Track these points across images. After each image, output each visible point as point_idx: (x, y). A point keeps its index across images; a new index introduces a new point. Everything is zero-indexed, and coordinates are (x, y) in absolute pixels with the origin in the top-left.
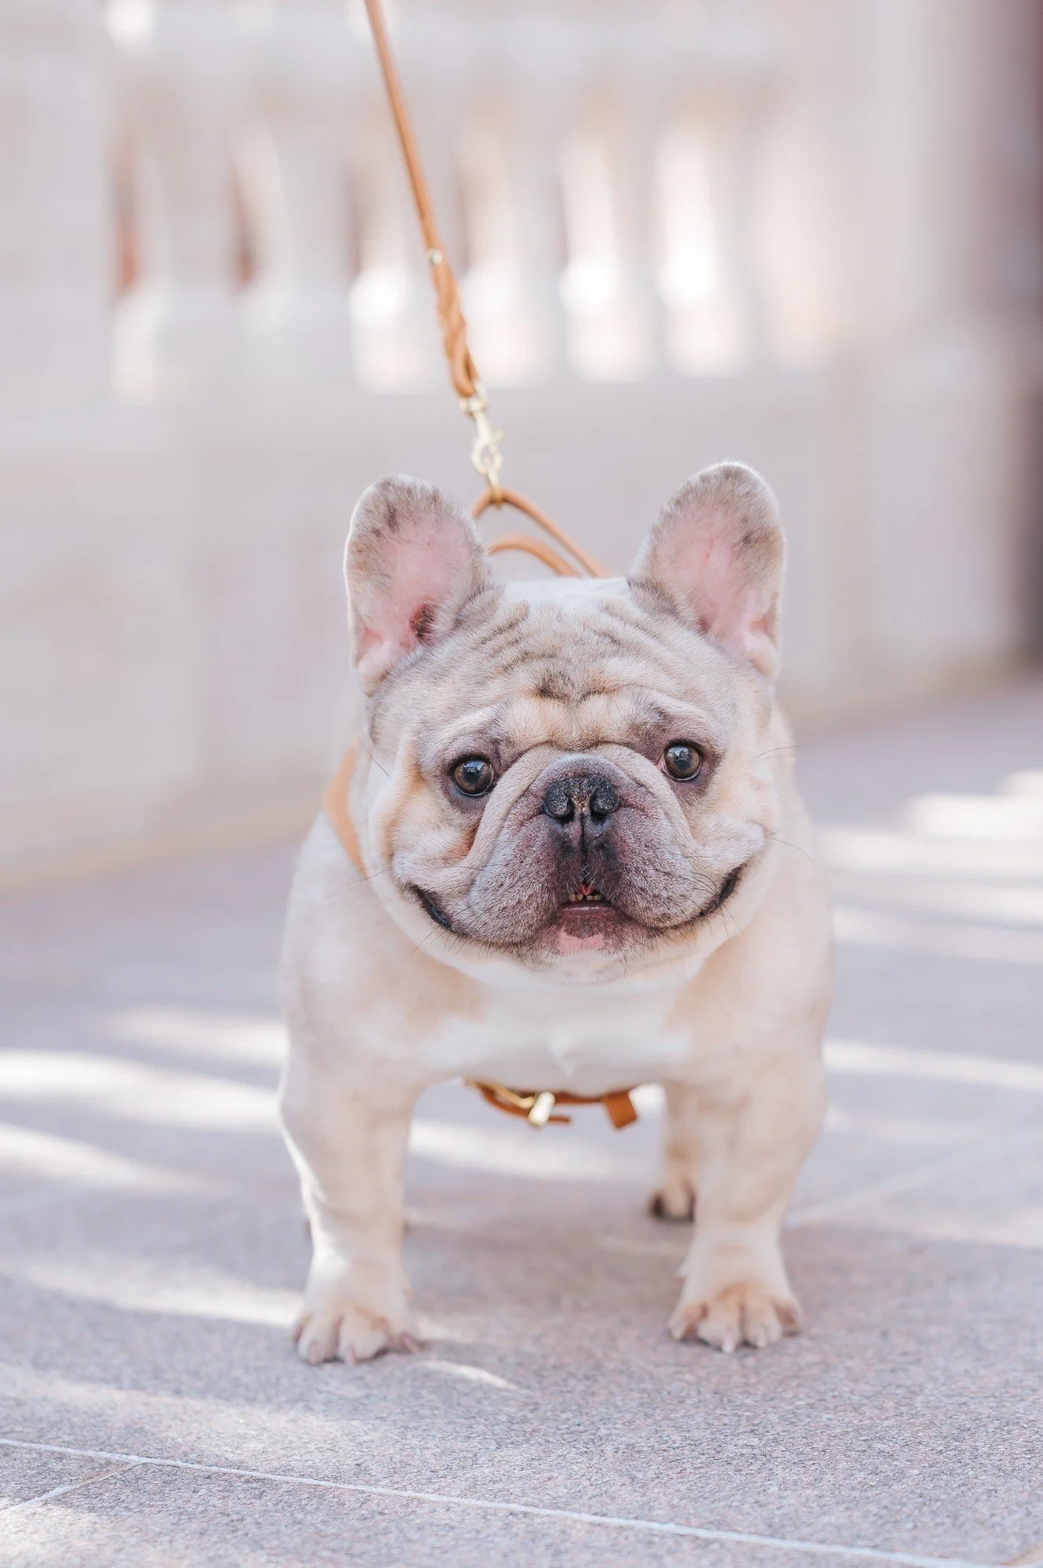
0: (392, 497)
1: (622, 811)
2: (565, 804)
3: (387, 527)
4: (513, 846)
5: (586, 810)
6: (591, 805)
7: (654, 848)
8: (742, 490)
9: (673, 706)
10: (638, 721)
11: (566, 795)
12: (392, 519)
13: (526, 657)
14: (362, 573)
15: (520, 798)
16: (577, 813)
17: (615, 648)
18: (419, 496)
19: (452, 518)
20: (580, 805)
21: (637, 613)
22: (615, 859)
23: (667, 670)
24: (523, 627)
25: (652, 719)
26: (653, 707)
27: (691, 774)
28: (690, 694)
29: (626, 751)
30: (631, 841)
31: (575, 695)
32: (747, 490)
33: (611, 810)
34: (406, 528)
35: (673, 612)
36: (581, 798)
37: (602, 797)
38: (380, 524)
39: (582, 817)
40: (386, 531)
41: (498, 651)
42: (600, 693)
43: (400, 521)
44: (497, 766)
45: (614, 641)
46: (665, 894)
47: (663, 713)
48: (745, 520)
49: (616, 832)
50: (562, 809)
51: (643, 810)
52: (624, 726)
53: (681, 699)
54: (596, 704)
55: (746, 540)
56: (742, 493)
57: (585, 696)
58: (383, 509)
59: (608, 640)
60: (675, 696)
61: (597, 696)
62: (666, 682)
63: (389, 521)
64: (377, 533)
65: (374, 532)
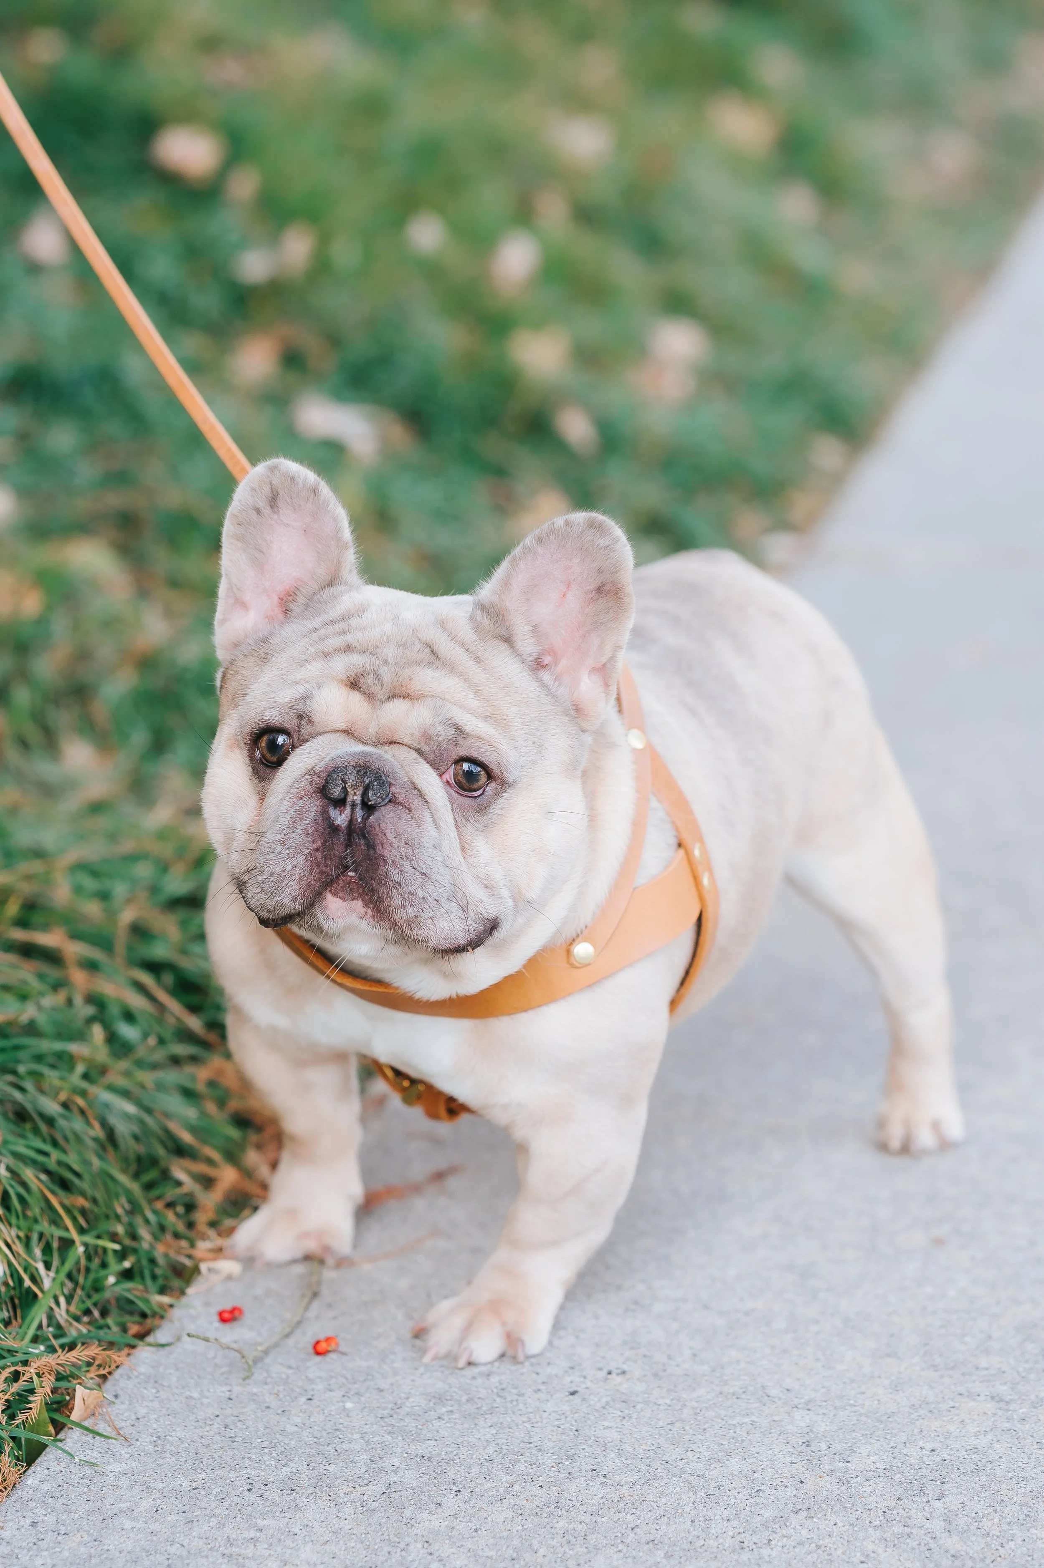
0: (275, 481)
1: (390, 807)
2: (339, 789)
3: (269, 508)
4: (288, 818)
5: (358, 799)
6: (364, 794)
7: (412, 847)
8: (603, 542)
9: (471, 724)
10: (432, 732)
11: (342, 780)
12: (273, 500)
13: (348, 649)
14: (239, 544)
15: (305, 775)
16: (350, 799)
17: (432, 658)
18: (301, 484)
19: (329, 511)
20: (352, 792)
21: (467, 633)
22: (374, 849)
23: (477, 692)
24: (354, 622)
25: (445, 733)
26: (450, 722)
27: (475, 790)
28: (495, 719)
29: (415, 755)
30: (391, 836)
31: (381, 694)
32: (607, 543)
33: (380, 803)
34: (285, 512)
35: (508, 640)
36: (354, 787)
37: (373, 790)
38: (262, 504)
39: (354, 805)
40: (267, 511)
41: (322, 639)
42: (404, 698)
43: (280, 503)
44: (296, 739)
45: (433, 652)
46: (420, 893)
47: (459, 729)
48: (600, 571)
49: (379, 825)
50: (337, 792)
51: (410, 810)
52: (417, 734)
53: (485, 720)
54: (398, 708)
55: (599, 590)
56: (602, 545)
57: (392, 696)
58: (267, 490)
59: (428, 650)
60: (479, 716)
61: (401, 700)
62: (471, 700)
63: (270, 502)
64: (258, 511)
65: (254, 510)
